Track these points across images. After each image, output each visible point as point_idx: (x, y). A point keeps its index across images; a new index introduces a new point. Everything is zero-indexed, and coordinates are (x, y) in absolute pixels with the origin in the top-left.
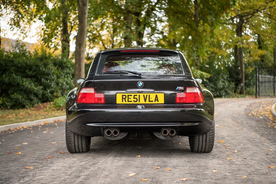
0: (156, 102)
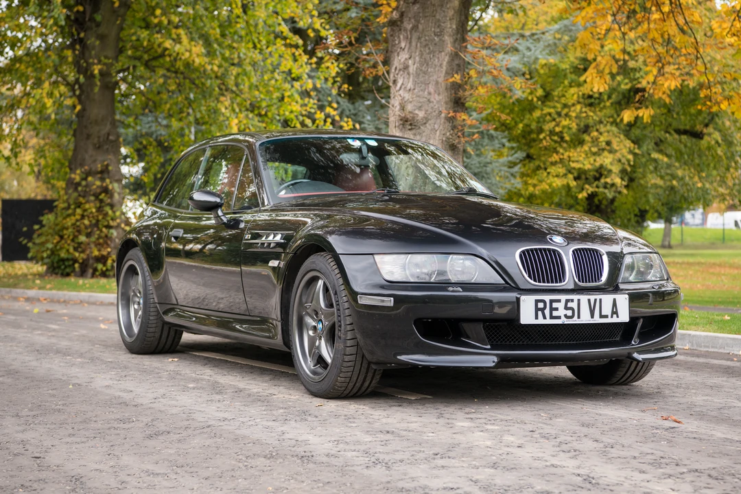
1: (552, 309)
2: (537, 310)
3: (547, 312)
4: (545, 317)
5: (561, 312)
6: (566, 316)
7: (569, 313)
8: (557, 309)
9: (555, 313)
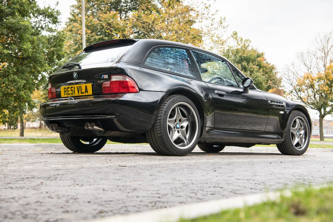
0: (86, 94)
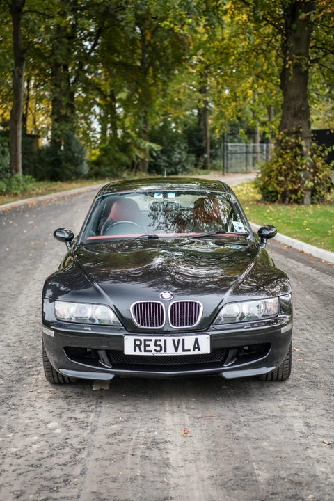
1: (145, 346)
2: (135, 345)
3: (142, 347)
4: (141, 351)
5: (152, 347)
6: (155, 350)
7: (158, 348)
8: (149, 346)
9: (148, 348)
